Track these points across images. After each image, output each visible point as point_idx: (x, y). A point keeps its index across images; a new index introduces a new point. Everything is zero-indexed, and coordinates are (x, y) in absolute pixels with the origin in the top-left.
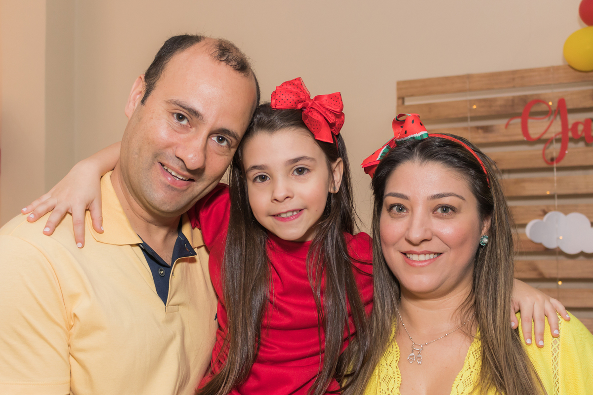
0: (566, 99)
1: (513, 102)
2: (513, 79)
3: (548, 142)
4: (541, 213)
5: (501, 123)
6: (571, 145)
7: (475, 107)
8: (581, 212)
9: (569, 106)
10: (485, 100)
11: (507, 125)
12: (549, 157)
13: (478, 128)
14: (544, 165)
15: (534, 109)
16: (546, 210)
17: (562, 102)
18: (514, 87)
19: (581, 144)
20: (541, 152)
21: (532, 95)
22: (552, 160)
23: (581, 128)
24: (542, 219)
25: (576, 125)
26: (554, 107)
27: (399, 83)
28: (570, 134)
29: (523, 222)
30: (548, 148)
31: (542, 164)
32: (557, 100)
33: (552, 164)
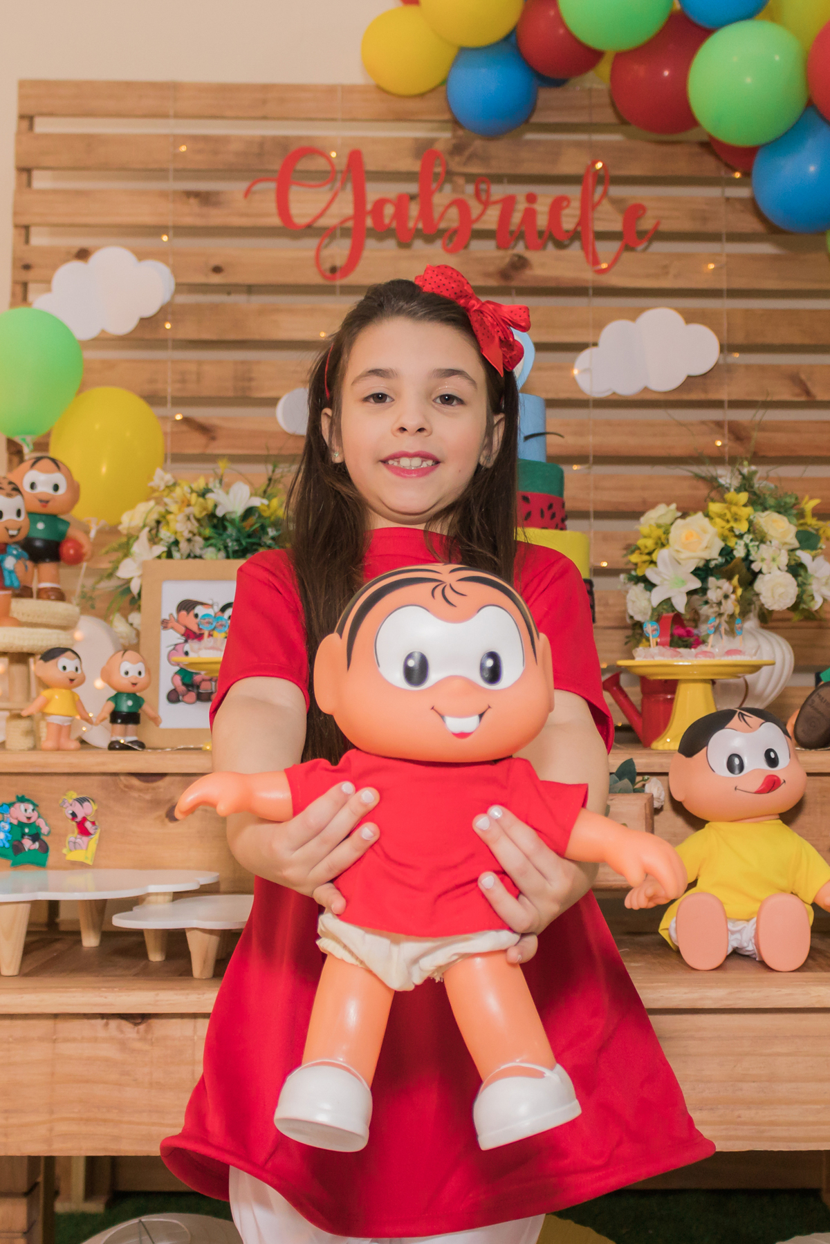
0: (364, 151)
1: (262, 147)
2: (264, 102)
3: (328, 234)
5: (234, 189)
6: (370, 244)
7: (183, 149)
9: (370, 164)
10: (206, 139)
11: (247, 193)
12: (327, 266)
13: (189, 194)
14: (317, 280)
15: (303, 165)
17: (355, 158)
18: (265, 118)
19: (391, 244)
20: (312, 254)
21: (300, 138)
22: (333, 270)
23: (389, 210)
25: (380, 204)
26: (342, 164)
27: (22, 84)
28: (369, 222)
29: (272, 394)
30: (327, 246)
31: (313, 277)
32: (346, 151)
33: (334, 279)
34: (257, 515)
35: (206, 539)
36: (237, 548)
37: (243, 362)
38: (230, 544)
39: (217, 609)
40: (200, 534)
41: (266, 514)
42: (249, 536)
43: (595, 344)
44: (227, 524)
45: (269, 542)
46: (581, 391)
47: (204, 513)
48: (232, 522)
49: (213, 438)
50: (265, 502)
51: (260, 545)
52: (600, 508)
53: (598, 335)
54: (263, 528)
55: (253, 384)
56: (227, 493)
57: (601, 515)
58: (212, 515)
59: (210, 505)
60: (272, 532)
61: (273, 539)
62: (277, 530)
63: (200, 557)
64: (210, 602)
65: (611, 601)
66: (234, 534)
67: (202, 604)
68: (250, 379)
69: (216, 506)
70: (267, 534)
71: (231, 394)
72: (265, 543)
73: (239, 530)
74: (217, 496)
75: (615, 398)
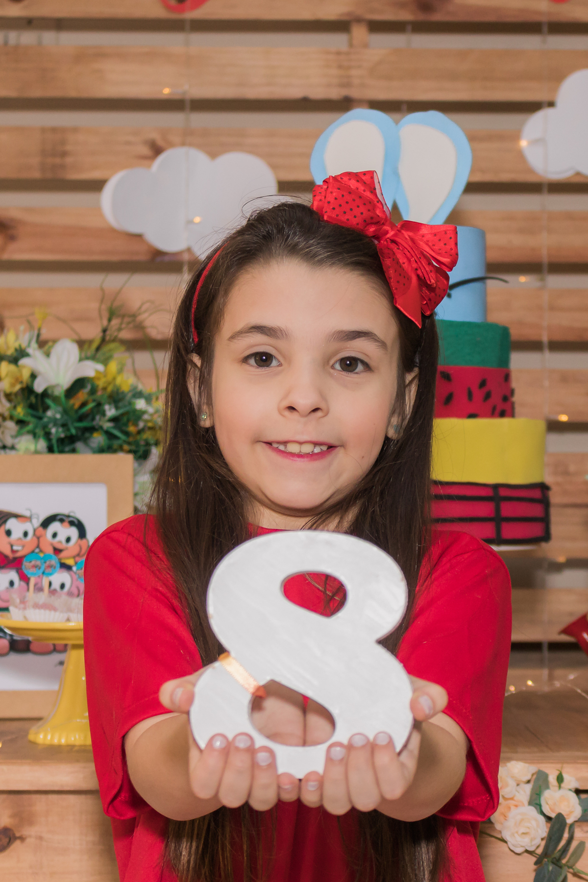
4: (146, 151)
8: (253, 150)
14: (159, 11)
16: (160, 143)
24: (149, 166)
29: (95, 175)
31: (154, 8)
33: (182, 11)
34: (89, 387)
35: (21, 423)
36: (62, 435)
37: (54, 130)
38: (53, 430)
39: (37, 523)
40: (12, 418)
41: (101, 383)
42: (81, 419)
43: (551, 104)
44: (49, 402)
45: (107, 425)
46: (531, 171)
47: (18, 387)
48: (56, 399)
49: (12, 238)
50: (100, 367)
51: (92, 429)
52: (558, 337)
53: (555, 90)
54: (99, 405)
55: (69, 160)
56: (48, 355)
57: (558, 346)
58: (28, 390)
59: (26, 375)
60: (111, 411)
61: (114, 420)
62: (117, 408)
63: (13, 448)
64: (27, 514)
65: (572, 468)
66: (58, 416)
67: (16, 516)
68: (64, 154)
69: (33, 376)
70: (103, 414)
71: (36, 175)
72: (101, 428)
73: (65, 412)
74: (35, 361)
75: (578, 180)
